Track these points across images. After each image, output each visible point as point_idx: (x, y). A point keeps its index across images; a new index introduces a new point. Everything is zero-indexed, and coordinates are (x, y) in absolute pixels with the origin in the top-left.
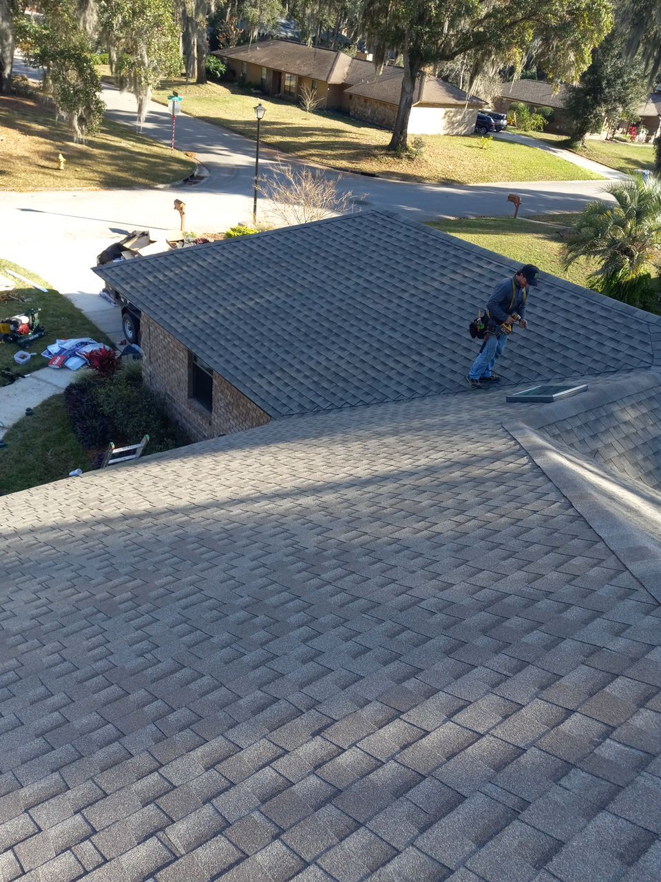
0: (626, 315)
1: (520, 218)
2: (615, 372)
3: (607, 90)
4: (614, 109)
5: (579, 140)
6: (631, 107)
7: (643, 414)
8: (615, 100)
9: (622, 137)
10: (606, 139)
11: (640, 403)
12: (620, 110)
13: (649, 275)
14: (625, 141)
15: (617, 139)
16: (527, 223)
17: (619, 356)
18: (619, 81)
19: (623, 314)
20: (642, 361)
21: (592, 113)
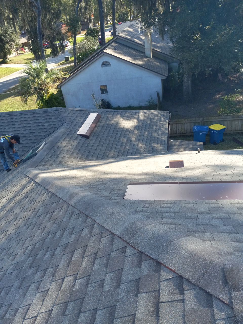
0: (46, 112)
1: (2, 94)
2: (53, 132)
3: (5, 39)
4: (12, 44)
5: (7, 59)
6: (17, 42)
7: (68, 141)
8: (10, 41)
9: (21, 52)
10: (16, 55)
11: (65, 138)
12: (14, 44)
13: (53, 93)
14: (22, 53)
15: (19, 54)
16: (6, 94)
17: (51, 126)
18: (7, 35)
19: (44, 112)
20: (59, 124)
21: (5, 48)
